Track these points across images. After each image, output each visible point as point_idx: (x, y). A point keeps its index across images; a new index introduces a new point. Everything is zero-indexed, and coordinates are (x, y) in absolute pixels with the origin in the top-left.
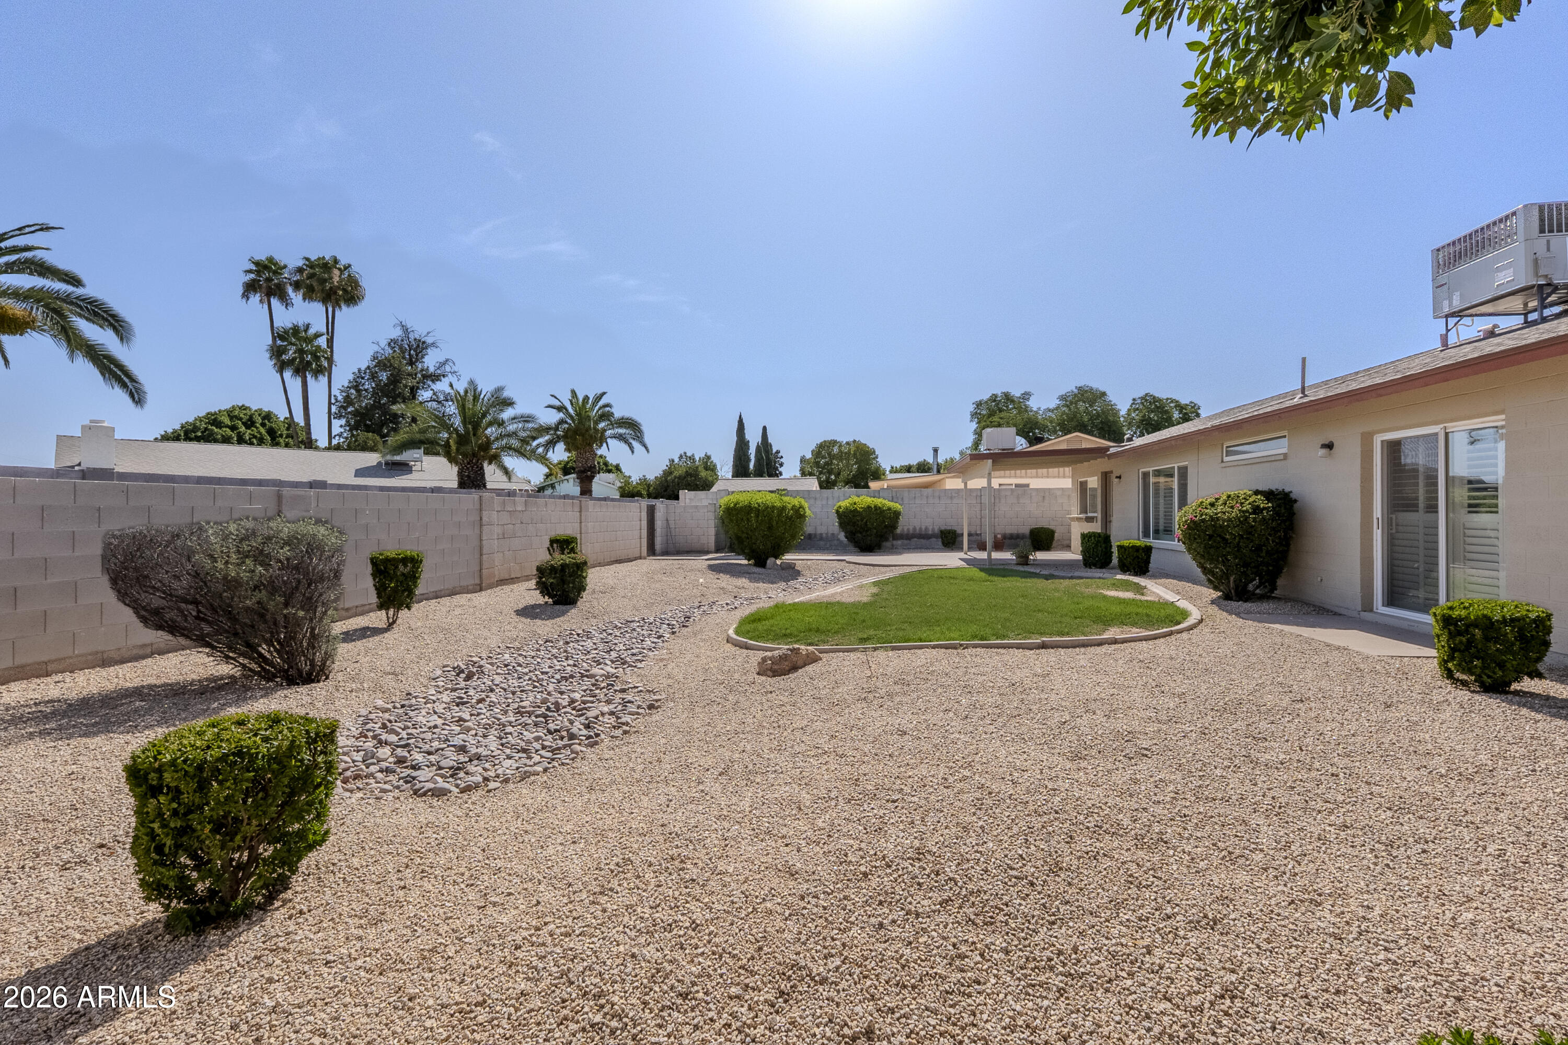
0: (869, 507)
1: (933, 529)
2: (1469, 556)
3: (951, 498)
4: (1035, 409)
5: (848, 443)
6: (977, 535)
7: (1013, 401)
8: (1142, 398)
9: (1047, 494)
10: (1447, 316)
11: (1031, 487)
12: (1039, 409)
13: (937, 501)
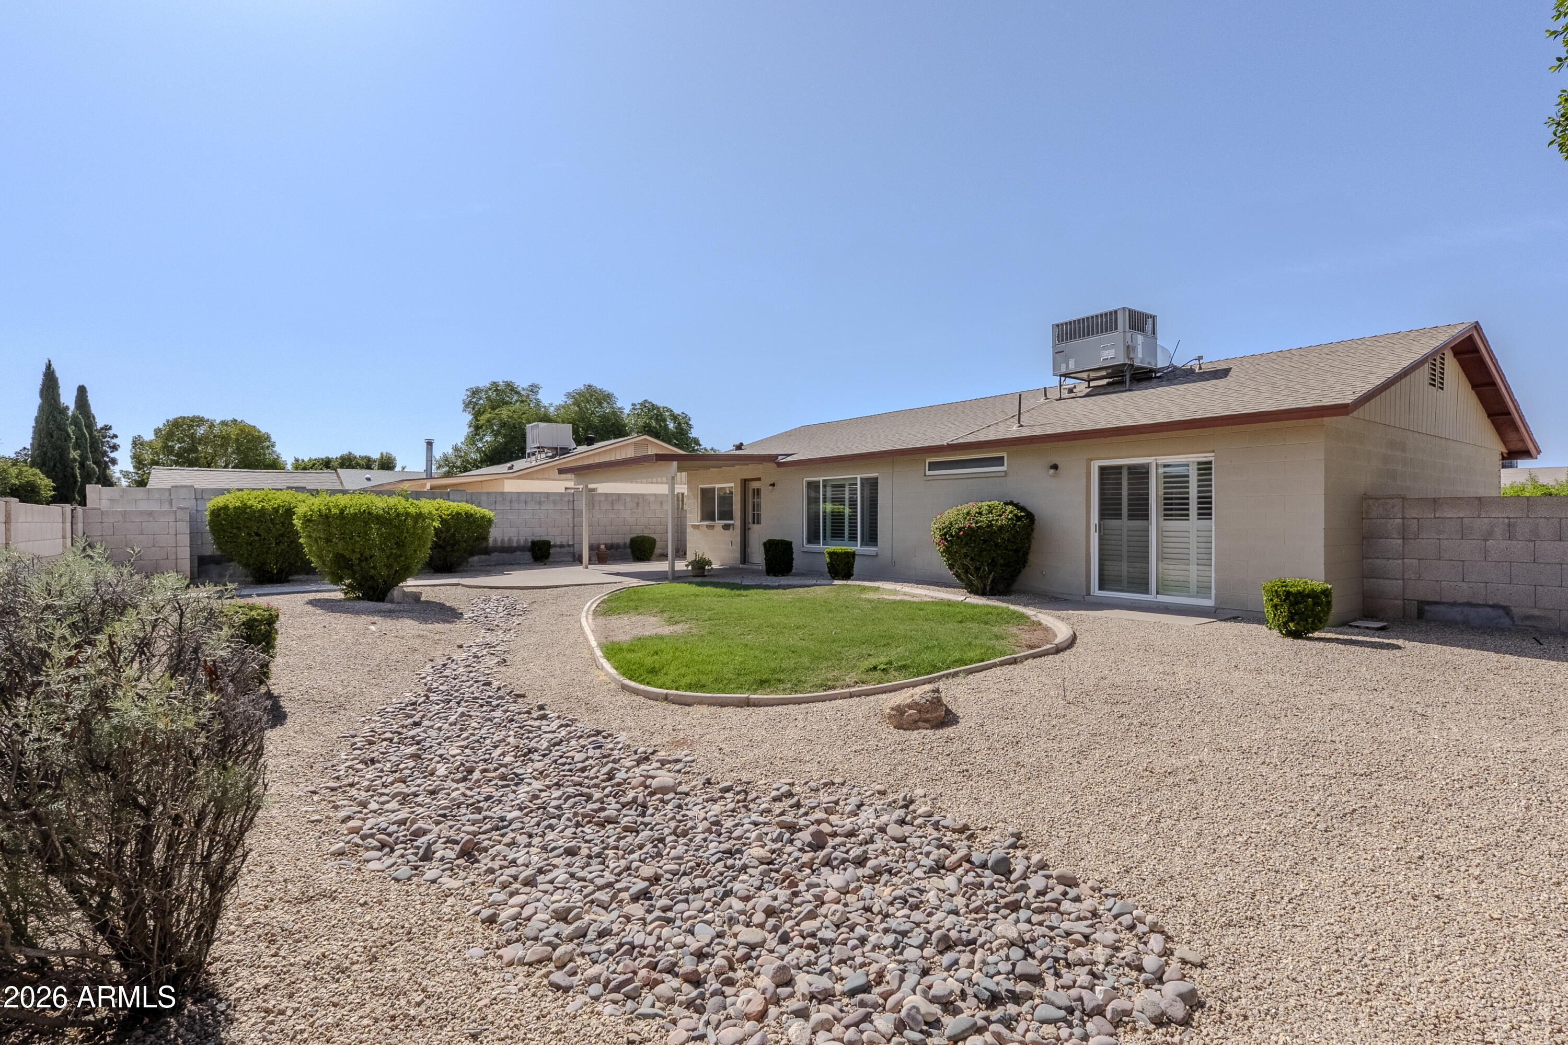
0: (458, 514)
1: (518, 541)
2: (1165, 555)
3: (540, 503)
4: (547, 405)
5: (223, 423)
6: (569, 546)
7: (518, 393)
8: (641, 404)
9: (641, 500)
10: (1061, 376)
11: (599, 491)
12: (551, 405)
13: (522, 506)
